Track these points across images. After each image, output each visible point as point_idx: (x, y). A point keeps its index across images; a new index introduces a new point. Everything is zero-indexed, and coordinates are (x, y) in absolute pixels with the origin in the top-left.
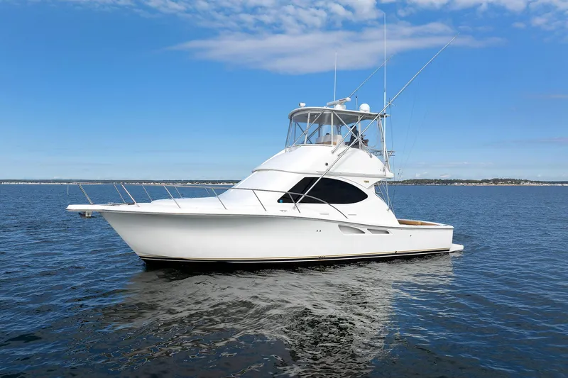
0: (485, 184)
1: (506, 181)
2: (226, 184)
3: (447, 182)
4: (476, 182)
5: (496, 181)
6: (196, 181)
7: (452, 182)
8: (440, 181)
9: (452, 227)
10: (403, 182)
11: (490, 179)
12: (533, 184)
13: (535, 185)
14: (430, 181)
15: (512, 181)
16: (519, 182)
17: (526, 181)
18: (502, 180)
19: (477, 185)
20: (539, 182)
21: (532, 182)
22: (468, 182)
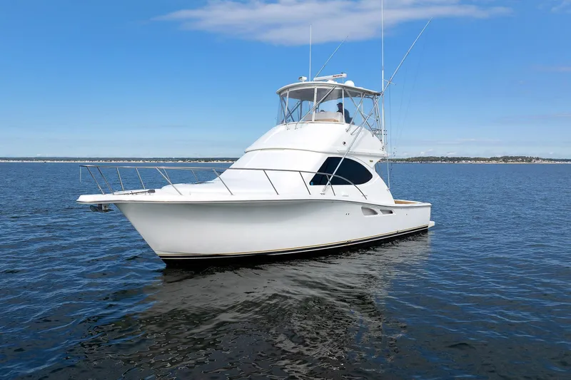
0: (494, 162)
1: (516, 158)
2: (219, 162)
3: (453, 159)
4: (484, 160)
5: (505, 159)
6: (188, 159)
7: (459, 159)
8: (446, 159)
9: (430, 204)
10: (408, 160)
11: (499, 156)
12: (544, 162)
13: (547, 162)
14: (437, 159)
15: (523, 158)
16: (530, 159)
17: (538, 159)
18: (512, 158)
19: (487, 162)
20: (551, 160)
21: (544, 160)
22: (476, 159)
